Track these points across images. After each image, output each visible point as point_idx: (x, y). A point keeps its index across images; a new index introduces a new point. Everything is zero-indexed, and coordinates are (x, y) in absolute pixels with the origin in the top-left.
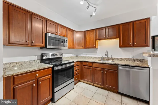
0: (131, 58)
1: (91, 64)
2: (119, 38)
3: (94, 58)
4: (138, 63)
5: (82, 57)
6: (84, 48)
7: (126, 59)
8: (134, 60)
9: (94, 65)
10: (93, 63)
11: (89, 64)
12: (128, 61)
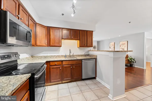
0: (83, 54)
1: (61, 63)
2: (80, 40)
3: (57, 57)
4: (88, 57)
5: (42, 57)
6: (48, 46)
7: (81, 55)
8: (85, 55)
9: (64, 63)
10: (62, 61)
11: (59, 63)
12: (82, 57)
